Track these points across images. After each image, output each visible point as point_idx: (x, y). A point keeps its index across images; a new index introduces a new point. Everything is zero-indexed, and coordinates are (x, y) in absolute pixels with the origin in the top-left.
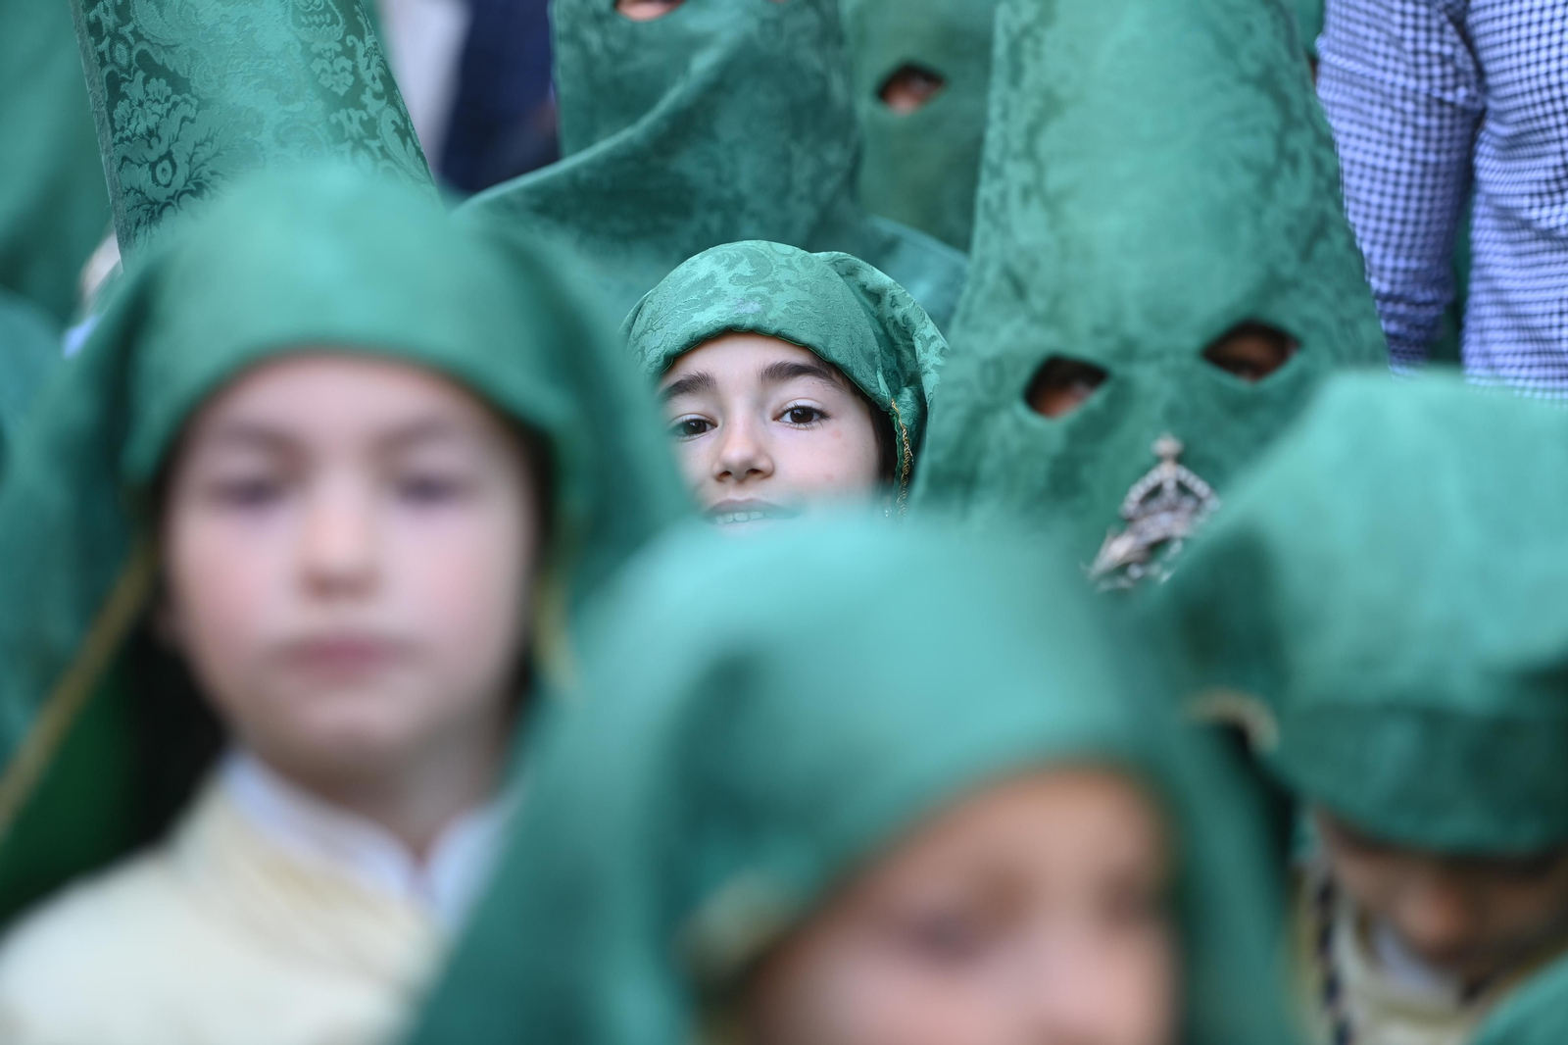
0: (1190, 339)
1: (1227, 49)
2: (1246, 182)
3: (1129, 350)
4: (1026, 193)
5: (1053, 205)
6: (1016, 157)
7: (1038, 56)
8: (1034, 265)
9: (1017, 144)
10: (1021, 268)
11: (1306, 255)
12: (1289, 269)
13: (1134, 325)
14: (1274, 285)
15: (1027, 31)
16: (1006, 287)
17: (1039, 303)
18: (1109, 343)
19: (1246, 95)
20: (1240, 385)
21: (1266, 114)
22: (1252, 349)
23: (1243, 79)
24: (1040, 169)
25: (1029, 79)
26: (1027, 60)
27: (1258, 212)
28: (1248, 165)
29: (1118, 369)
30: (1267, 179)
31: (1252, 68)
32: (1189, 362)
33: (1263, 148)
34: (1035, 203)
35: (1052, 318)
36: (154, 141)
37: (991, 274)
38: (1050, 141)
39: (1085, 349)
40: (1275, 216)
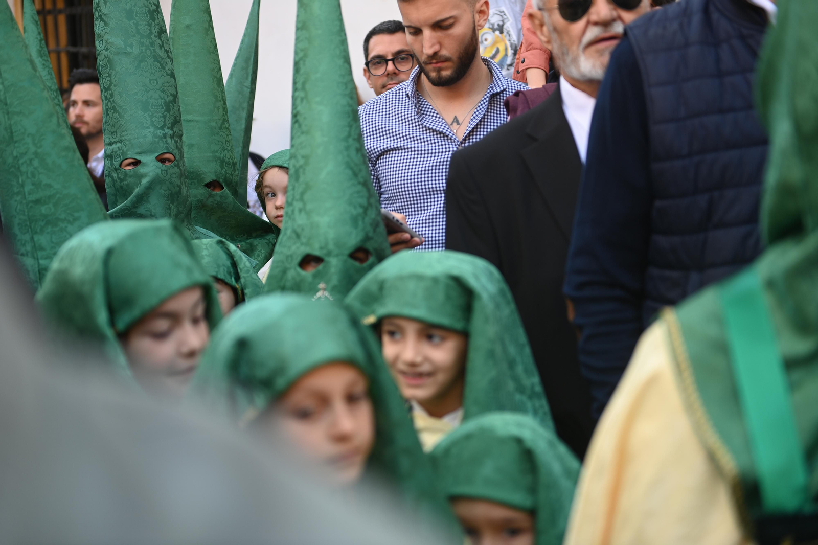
0: (347, 252)
1: (355, 175)
2: (360, 210)
3: (329, 254)
4: (300, 211)
5: (308, 213)
6: (297, 200)
7: (304, 173)
8: (303, 229)
9: (297, 197)
10: (299, 230)
11: (375, 231)
12: (371, 234)
13: (331, 246)
14: (367, 238)
15: (301, 167)
16: (294, 236)
17: (304, 240)
18: (324, 251)
19: (360, 187)
20: (357, 264)
21: (364, 192)
22: (361, 255)
23: (360, 183)
24: (305, 204)
25: (301, 179)
26: (301, 175)
27: (364, 219)
28: (361, 206)
29: (326, 259)
30: (366, 210)
31: (362, 180)
32: (345, 257)
33: (364, 202)
34: (303, 213)
35: (307, 244)
36: (113, 127)
37: (289, 232)
38: (307, 197)
39: (317, 252)
40: (367, 220)
